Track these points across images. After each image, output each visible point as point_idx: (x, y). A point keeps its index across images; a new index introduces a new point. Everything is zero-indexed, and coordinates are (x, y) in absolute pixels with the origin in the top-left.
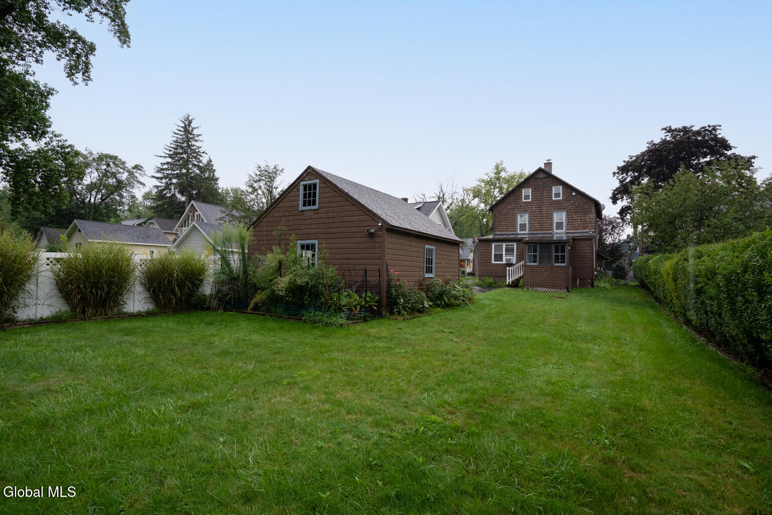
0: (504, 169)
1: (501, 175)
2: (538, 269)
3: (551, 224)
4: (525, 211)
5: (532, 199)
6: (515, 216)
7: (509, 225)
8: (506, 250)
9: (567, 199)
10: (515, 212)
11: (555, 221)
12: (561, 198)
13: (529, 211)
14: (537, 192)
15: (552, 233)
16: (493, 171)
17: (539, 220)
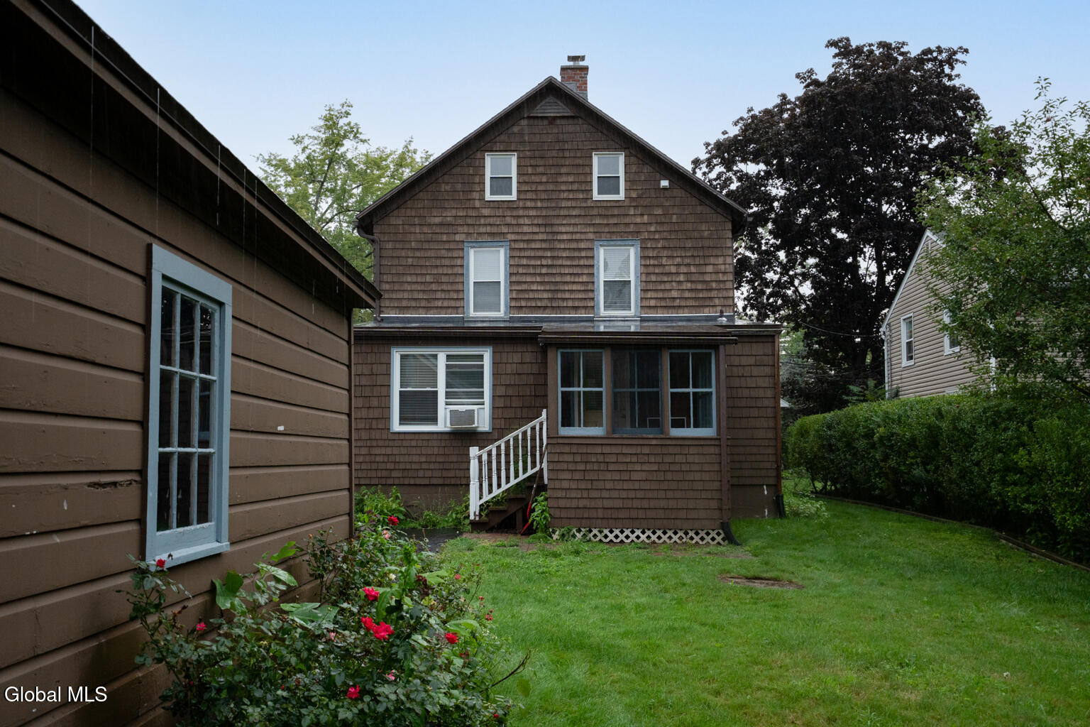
0: (354, 132)
1: (341, 150)
2: (607, 450)
3: (589, 287)
4: (494, 238)
5: (519, 191)
6: (455, 254)
7: (434, 287)
8: (448, 374)
9: (642, 202)
10: (458, 237)
11: (602, 277)
12: (621, 196)
13: (510, 237)
14: (541, 170)
15: (591, 320)
16: (316, 134)
17: (544, 271)
